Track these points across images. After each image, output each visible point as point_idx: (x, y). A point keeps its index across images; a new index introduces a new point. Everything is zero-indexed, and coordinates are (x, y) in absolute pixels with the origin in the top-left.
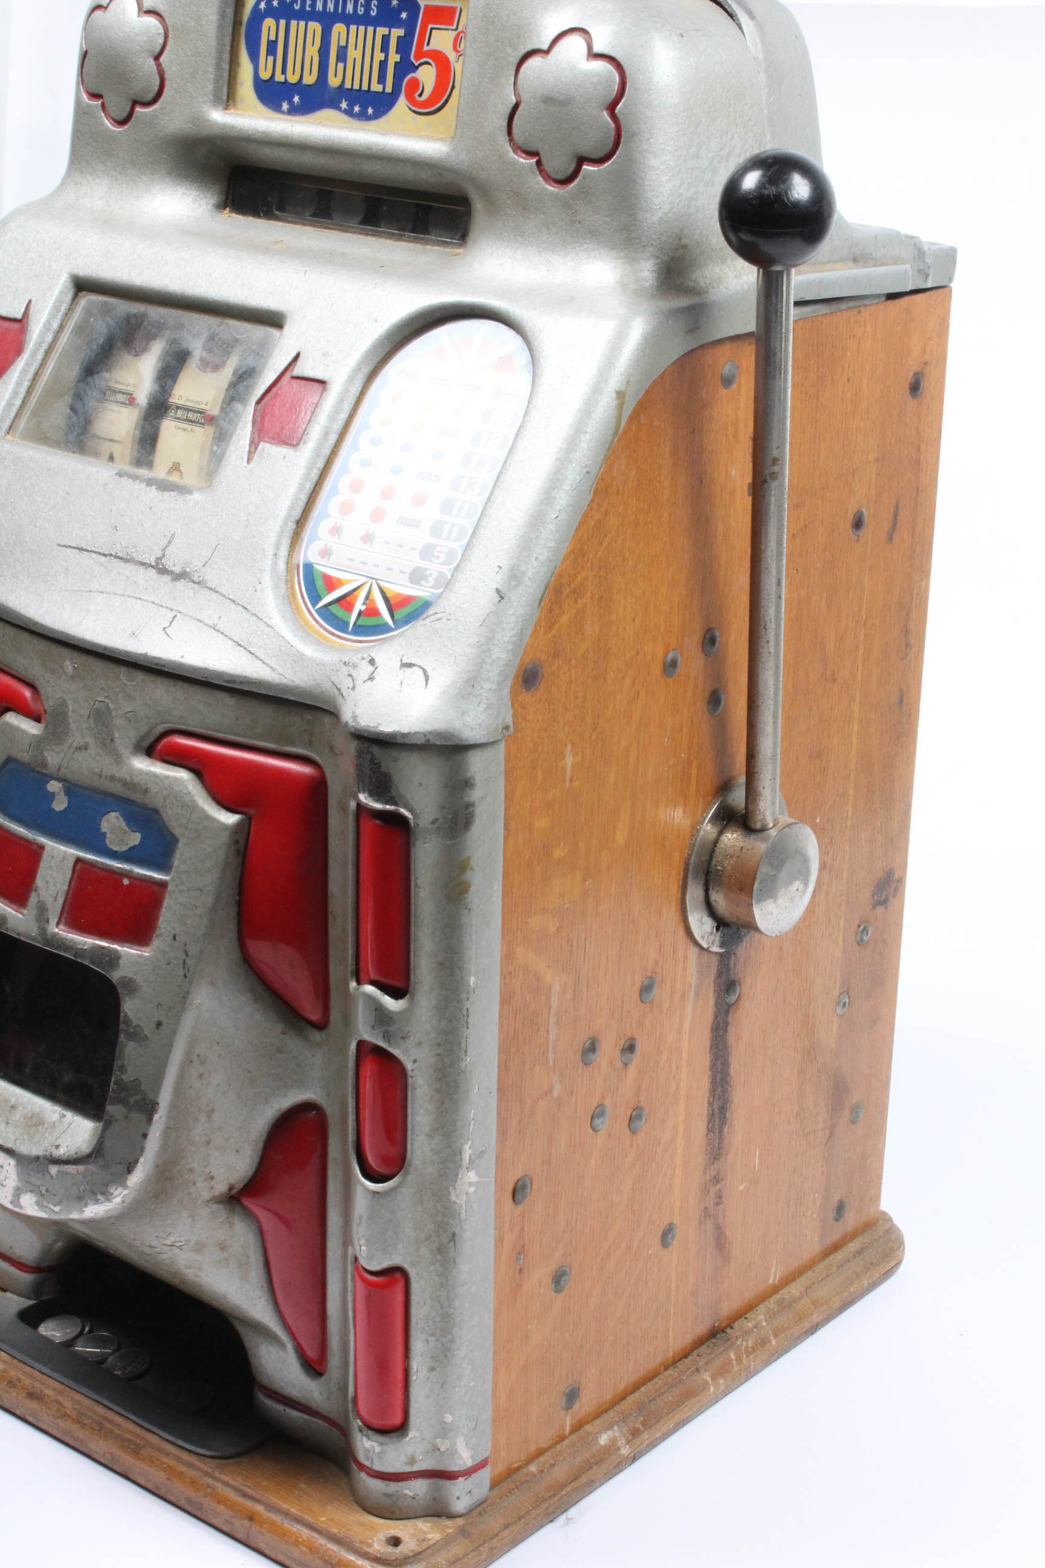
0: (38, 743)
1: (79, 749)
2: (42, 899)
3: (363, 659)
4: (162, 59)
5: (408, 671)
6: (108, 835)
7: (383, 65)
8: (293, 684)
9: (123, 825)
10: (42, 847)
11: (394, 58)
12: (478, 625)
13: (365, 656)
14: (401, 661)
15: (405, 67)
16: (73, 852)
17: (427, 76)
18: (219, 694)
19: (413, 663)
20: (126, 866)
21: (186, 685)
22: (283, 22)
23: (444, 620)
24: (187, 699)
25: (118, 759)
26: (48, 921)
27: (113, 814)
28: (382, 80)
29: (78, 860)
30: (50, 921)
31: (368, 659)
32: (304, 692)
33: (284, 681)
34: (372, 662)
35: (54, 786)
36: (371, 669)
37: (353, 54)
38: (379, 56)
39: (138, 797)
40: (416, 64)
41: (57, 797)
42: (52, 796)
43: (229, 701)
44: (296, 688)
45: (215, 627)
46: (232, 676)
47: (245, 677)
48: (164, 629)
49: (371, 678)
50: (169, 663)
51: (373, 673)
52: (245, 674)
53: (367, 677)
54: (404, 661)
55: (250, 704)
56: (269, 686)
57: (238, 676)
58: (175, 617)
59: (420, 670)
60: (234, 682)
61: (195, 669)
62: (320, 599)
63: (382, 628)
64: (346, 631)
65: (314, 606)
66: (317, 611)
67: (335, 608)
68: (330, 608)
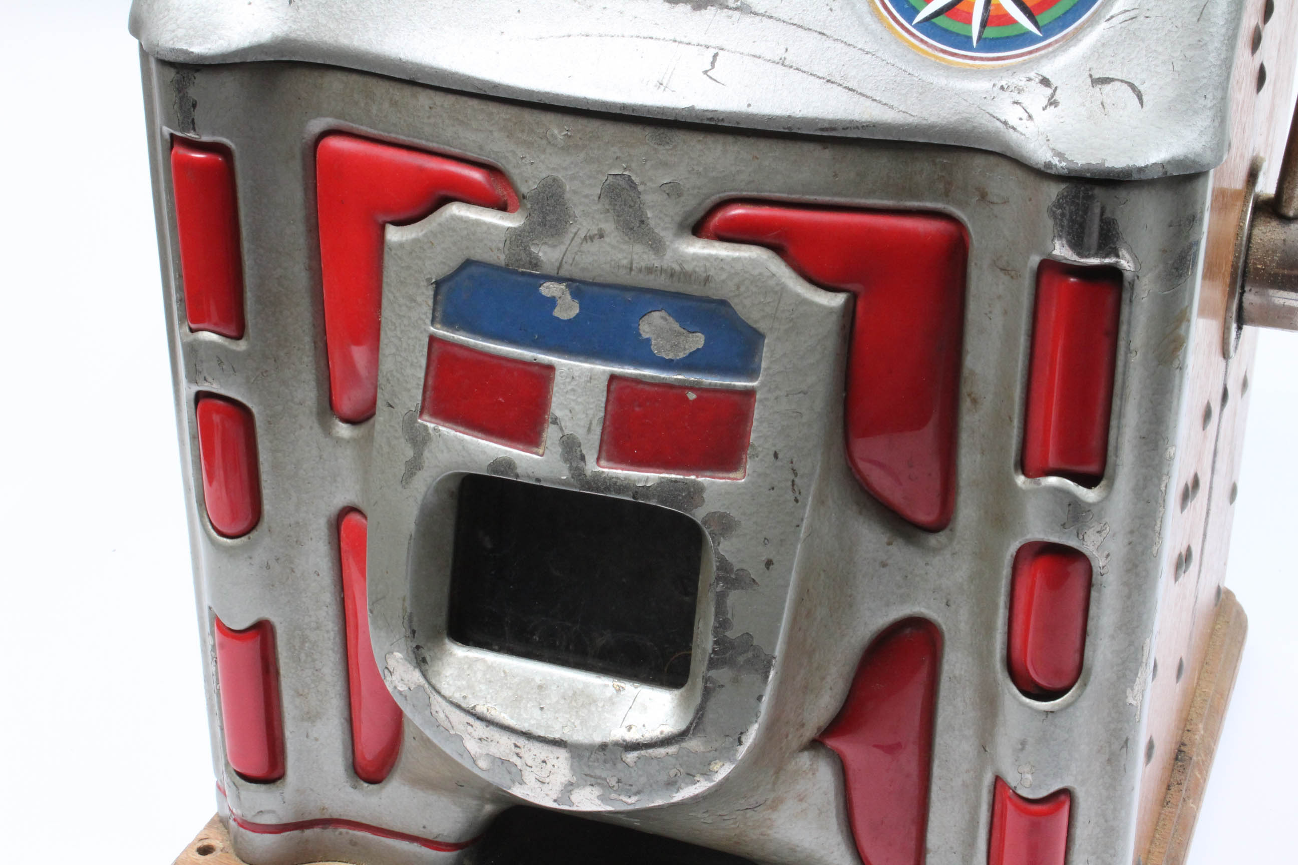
0: (516, 238)
1: (589, 238)
2: (567, 432)
3: (1030, 80)
5: (1107, 88)
6: (653, 342)
8: (925, 122)
9: (676, 326)
10: (550, 368)
12: (1195, 19)
13: (1032, 75)
14: (1091, 76)
16: (602, 369)
18: (808, 147)
19: (1111, 77)
20: (692, 378)
21: (752, 141)
23: (1141, 18)
24: (757, 158)
25: (657, 246)
26: (583, 458)
27: (656, 315)
29: (613, 378)
30: (587, 457)
31: (1037, 80)
32: (944, 130)
33: (910, 120)
34: (1045, 82)
35: (549, 289)
36: (1049, 91)
39: (695, 290)
41: (559, 302)
42: (552, 302)
43: (826, 154)
44: (932, 127)
45: (782, 63)
46: (831, 122)
47: (852, 121)
48: (706, 72)
49: (1053, 102)
50: (731, 115)
51: (1053, 95)
52: (850, 117)
53: (1045, 102)
54: (1096, 76)
55: (852, 154)
56: (888, 127)
57: (841, 121)
58: (715, 56)
59: (1125, 86)
60: (834, 129)
61: (771, 119)
62: (917, 12)
63: (1024, 39)
64: (971, 49)
65: (910, 20)
66: (916, 26)
67: (942, 21)
68: (935, 20)
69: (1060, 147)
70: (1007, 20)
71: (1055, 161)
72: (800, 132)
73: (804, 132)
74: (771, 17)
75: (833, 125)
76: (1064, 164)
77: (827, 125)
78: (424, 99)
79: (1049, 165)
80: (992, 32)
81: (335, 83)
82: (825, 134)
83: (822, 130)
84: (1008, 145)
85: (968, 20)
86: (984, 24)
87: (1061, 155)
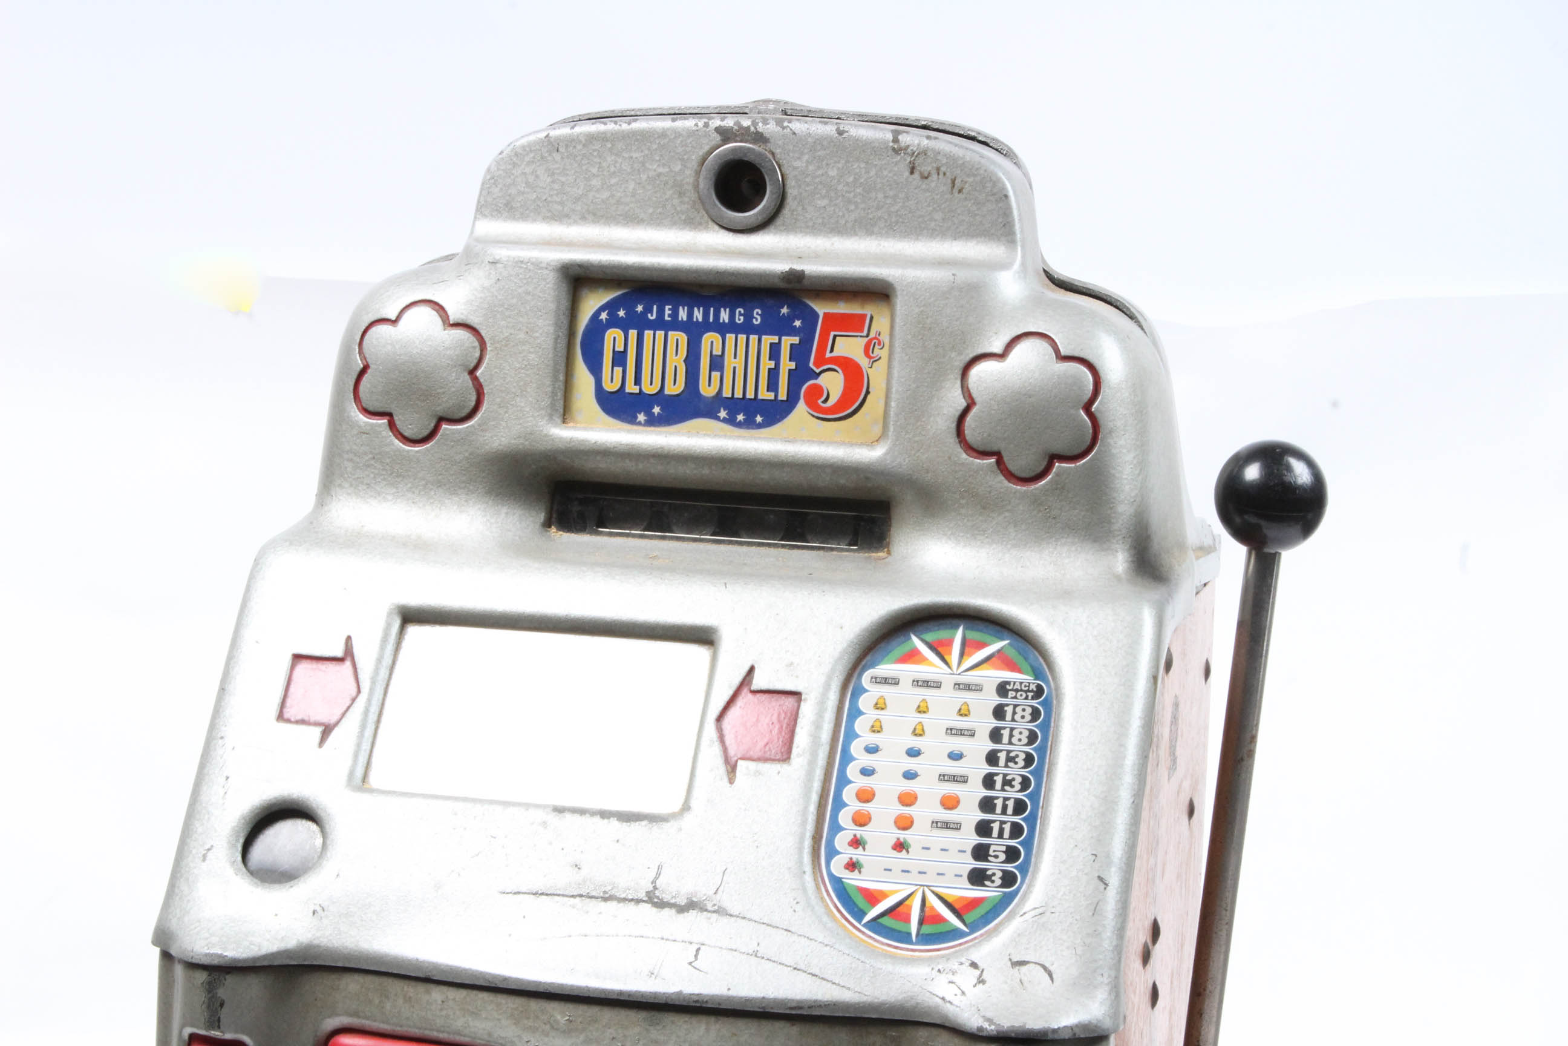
3: (961, 964)
4: (478, 373)
5: (1024, 969)
7: (773, 374)
8: (876, 1000)
11: (787, 365)
12: (1091, 914)
13: (963, 960)
14: (1010, 960)
15: (801, 375)
17: (833, 383)
18: (779, 1025)
19: (1026, 960)
21: (731, 1020)
22: (633, 334)
23: (1048, 914)
24: (735, 1035)
28: (773, 385)
31: (967, 964)
32: (892, 1008)
33: (864, 999)
34: (974, 965)
36: (977, 972)
37: (729, 362)
38: (767, 364)
40: (818, 371)
43: (794, 1030)
44: (882, 1004)
45: (755, 954)
46: (799, 1002)
47: (816, 1001)
48: (690, 963)
49: (981, 981)
50: (713, 998)
51: (980, 976)
52: (814, 998)
53: (975, 981)
54: (1014, 960)
55: (817, 1029)
56: (847, 1006)
57: (806, 1001)
58: (698, 950)
59: (1038, 967)
60: (801, 1008)
61: (748, 1000)
62: (864, 914)
63: (955, 934)
64: (910, 942)
65: (860, 921)
66: (865, 925)
67: (886, 921)
68: (881, 920)
69: (989, 1015)
70: (939, 919)
71: (986, 1025)
72: (772, 1011)
73: (776, 1011)
74: (744, 918)
75: (799, 1005)
76: (993, 1027)
77: (794, 1005)
78: (437, 994)
79: (980, 1029)
80: (927, 929)
81: (352, 984)
82: (794, 1012)
83: (791, 1008)
84: (946, 1017)
85: (907, 919)
86: (921, 922)
87: (990, 1021)
